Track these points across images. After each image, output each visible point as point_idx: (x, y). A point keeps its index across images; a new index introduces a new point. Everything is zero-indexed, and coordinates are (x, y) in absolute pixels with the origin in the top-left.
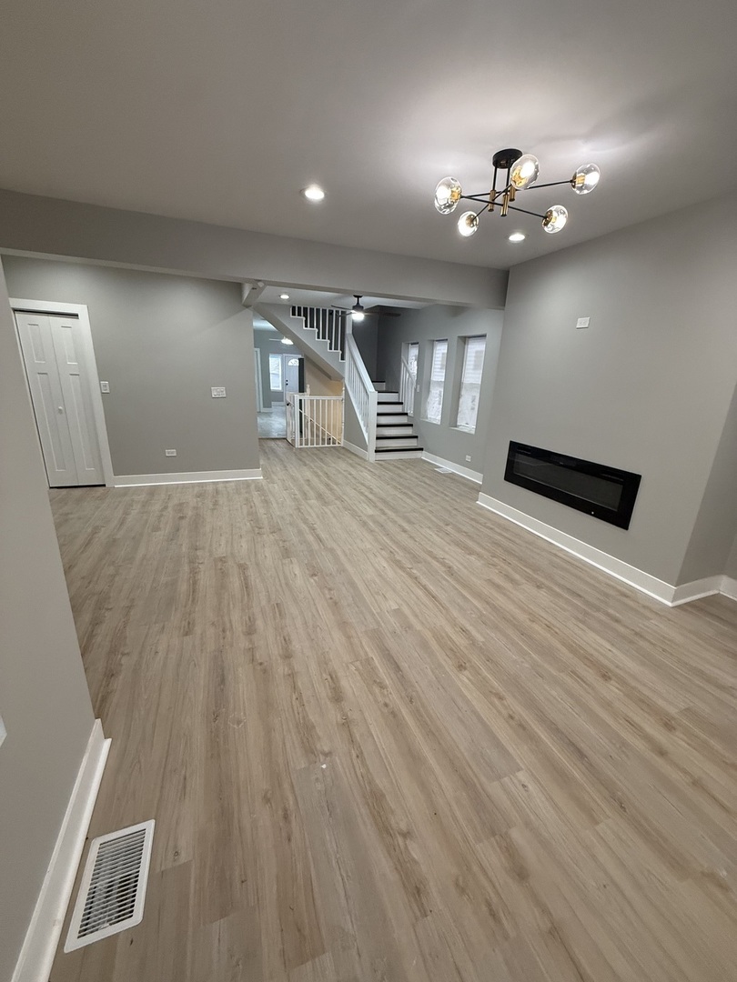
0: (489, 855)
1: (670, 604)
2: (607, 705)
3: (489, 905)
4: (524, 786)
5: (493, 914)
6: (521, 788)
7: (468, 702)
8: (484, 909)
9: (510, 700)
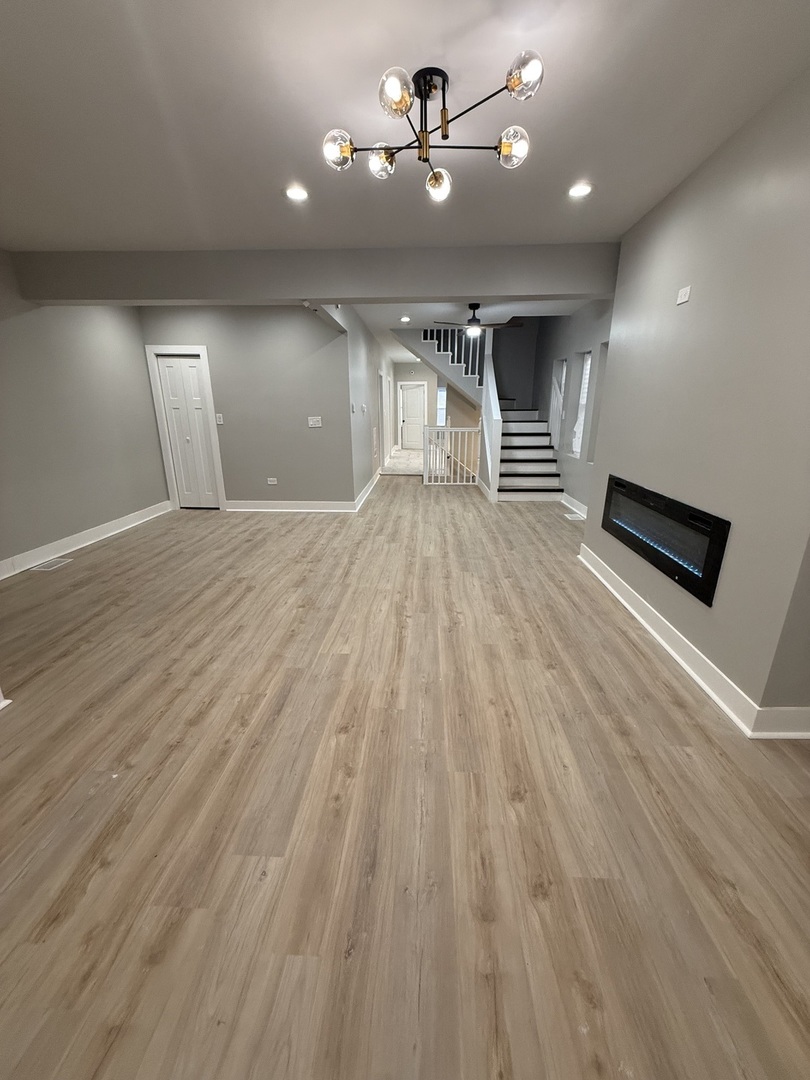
0: (148, 924)
1: (748, 733)
2: (476, 829)
3: (93, 967)
4: (264, 873)
5: (86, 978)
6: (258, 874)
7: (309, 765)
8: (86, 967)
9: (358, 781)
